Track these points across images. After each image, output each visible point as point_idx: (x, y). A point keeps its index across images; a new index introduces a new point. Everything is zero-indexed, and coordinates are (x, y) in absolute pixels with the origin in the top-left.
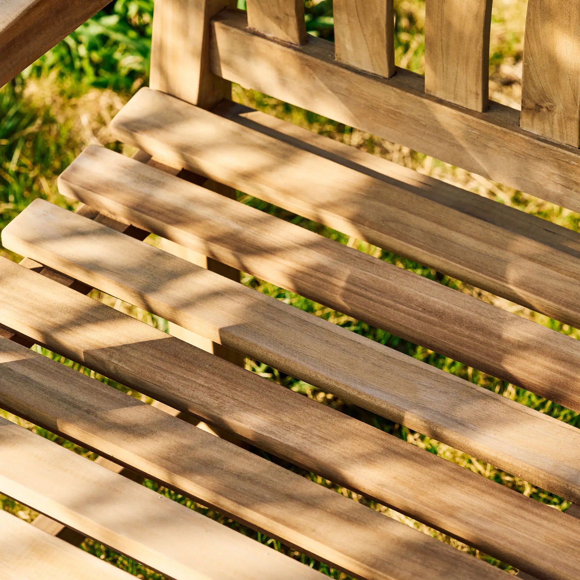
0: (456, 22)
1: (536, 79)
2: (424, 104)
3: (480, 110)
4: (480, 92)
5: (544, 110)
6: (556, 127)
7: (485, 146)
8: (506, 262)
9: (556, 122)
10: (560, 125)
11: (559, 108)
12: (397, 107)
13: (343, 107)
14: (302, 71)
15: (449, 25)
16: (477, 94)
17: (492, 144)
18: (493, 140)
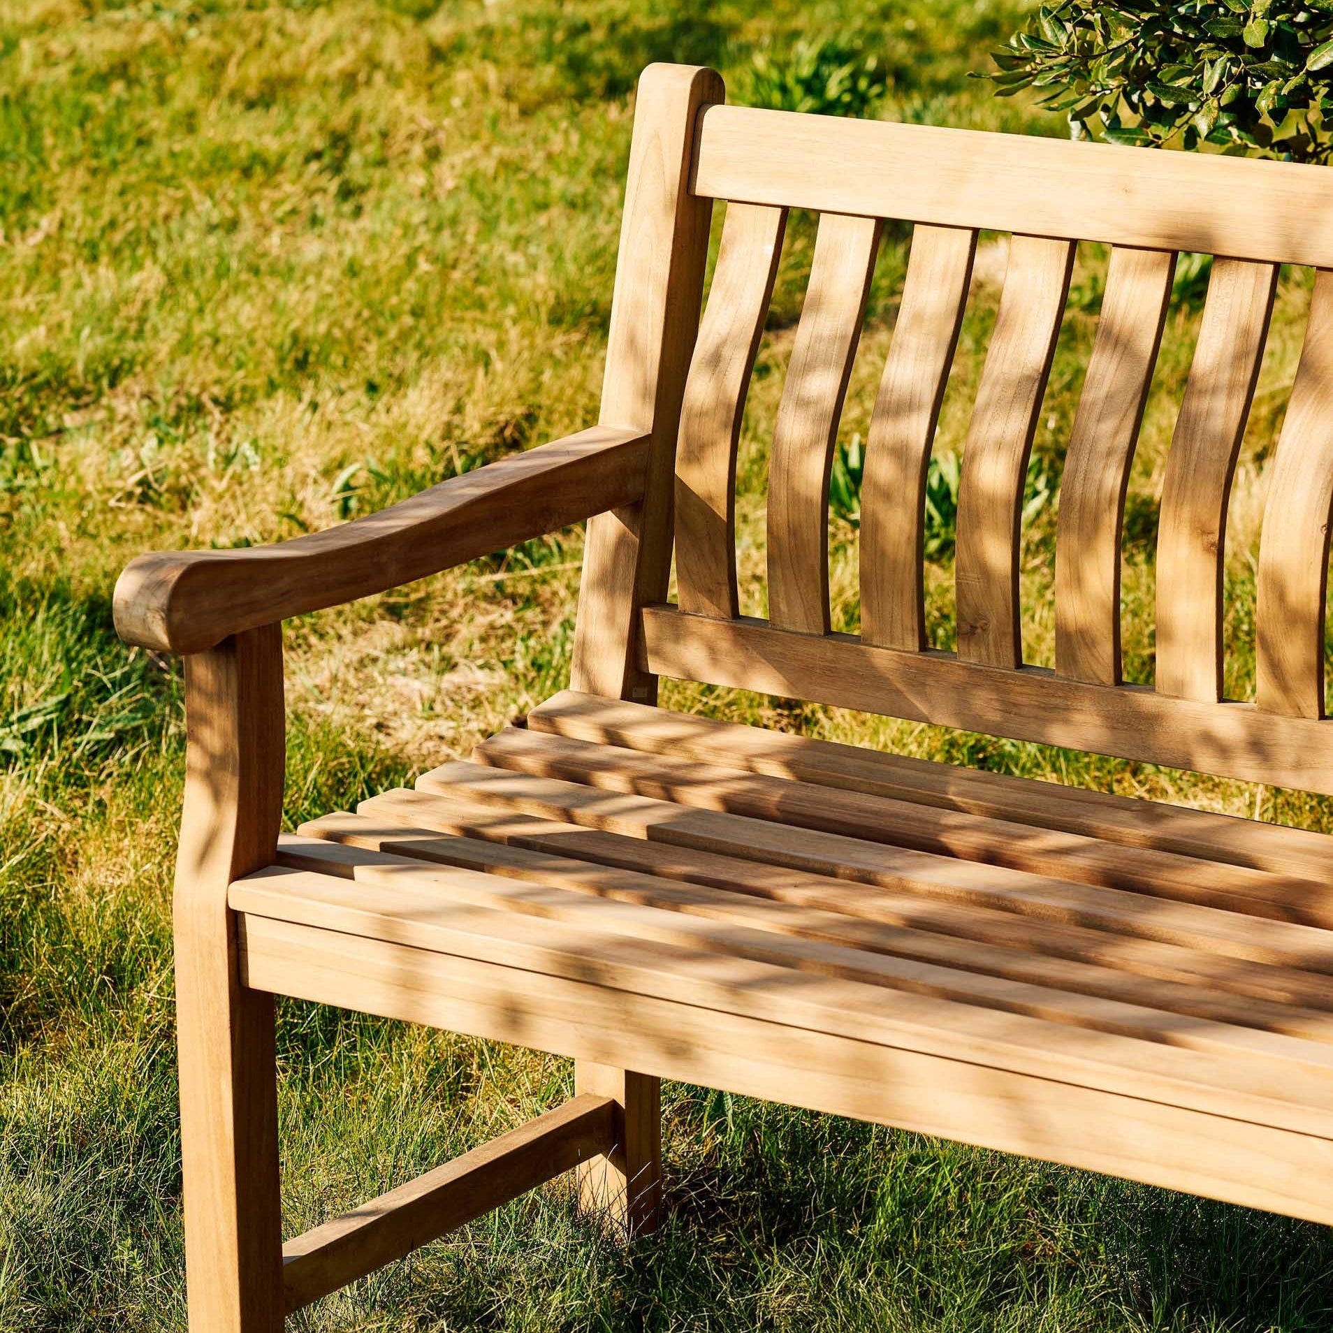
0: (889, 549)
1: (969, 597)
2: (861, 650)
3: (917, 649)
4: (916, 628)
5: (979, 631)
6: (992, 648)
7: (923, 684)
8: (947, 783)
9: (991, 642)
10: (996, 645)
11: (993, 623)
12: (832, 661)
13: (778, 674)
14: (735, 642)
15: (883, 553)
16: (913, 630)
17: (930, 681)
18: (931, 674)
